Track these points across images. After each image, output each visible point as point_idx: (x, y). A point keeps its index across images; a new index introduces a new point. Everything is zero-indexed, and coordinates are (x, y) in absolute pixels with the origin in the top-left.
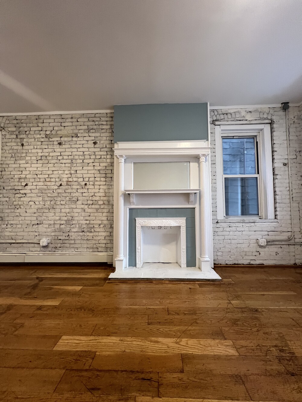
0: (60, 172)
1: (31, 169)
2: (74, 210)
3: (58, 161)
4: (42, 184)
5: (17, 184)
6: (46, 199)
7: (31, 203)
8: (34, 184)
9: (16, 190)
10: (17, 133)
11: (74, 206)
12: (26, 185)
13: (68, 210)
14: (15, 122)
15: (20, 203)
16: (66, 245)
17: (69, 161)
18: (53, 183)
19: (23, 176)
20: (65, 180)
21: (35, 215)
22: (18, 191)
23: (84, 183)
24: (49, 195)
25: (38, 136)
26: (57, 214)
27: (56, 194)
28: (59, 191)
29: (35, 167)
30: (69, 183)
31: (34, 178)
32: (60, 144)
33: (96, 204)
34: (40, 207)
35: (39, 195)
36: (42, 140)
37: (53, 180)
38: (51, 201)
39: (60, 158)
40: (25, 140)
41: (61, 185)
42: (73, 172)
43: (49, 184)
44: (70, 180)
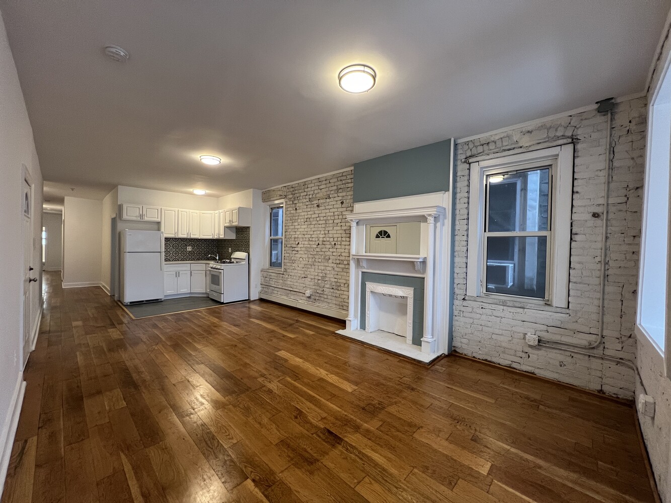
0: (319, 232)
1: (301, 230)
2: (327, 268)
3: (316, 222)
4: (306, 243)
5: (293, 242)
6: (310, 256)
7: (301, 259)
8: (303, 243)
9: (293, 248)
10: (293, 199)
11: (327, 264)
12: (298, 244)
13: (323, 268)
14: (292, 189)
15: (295, 258)
16: (322, 299)
17: (324, 222)
18: (314, 243)
19: (296, 236)
20: (321, 239)
21: (303, 269)
22: (294, 249)
23: (333, 243)
24: (311, 253)
25: (305, 201)
26: (316, 271)
27: (315, 253)
28: (318, 250)
29: (303, 228)
30: (324, 243)
31: (303, 238)
32: (318, 206)
33: (342, 264)
34: (306, 262)
35: (306, 252)
36: (307, 204)
37: (314, 239)
38: (313, 258)
39: (318, 219)
40: (297, 205)
41: (319, 244)
42: (326, 232)
43: (311, 243)
44: (325, 239)
